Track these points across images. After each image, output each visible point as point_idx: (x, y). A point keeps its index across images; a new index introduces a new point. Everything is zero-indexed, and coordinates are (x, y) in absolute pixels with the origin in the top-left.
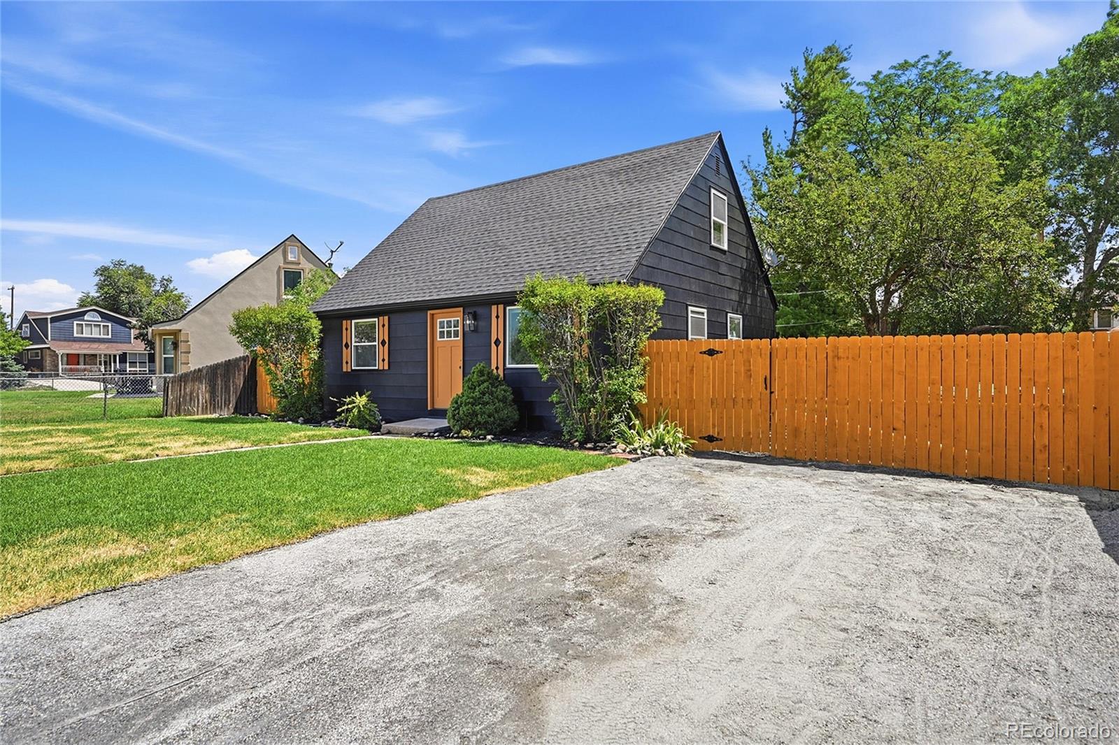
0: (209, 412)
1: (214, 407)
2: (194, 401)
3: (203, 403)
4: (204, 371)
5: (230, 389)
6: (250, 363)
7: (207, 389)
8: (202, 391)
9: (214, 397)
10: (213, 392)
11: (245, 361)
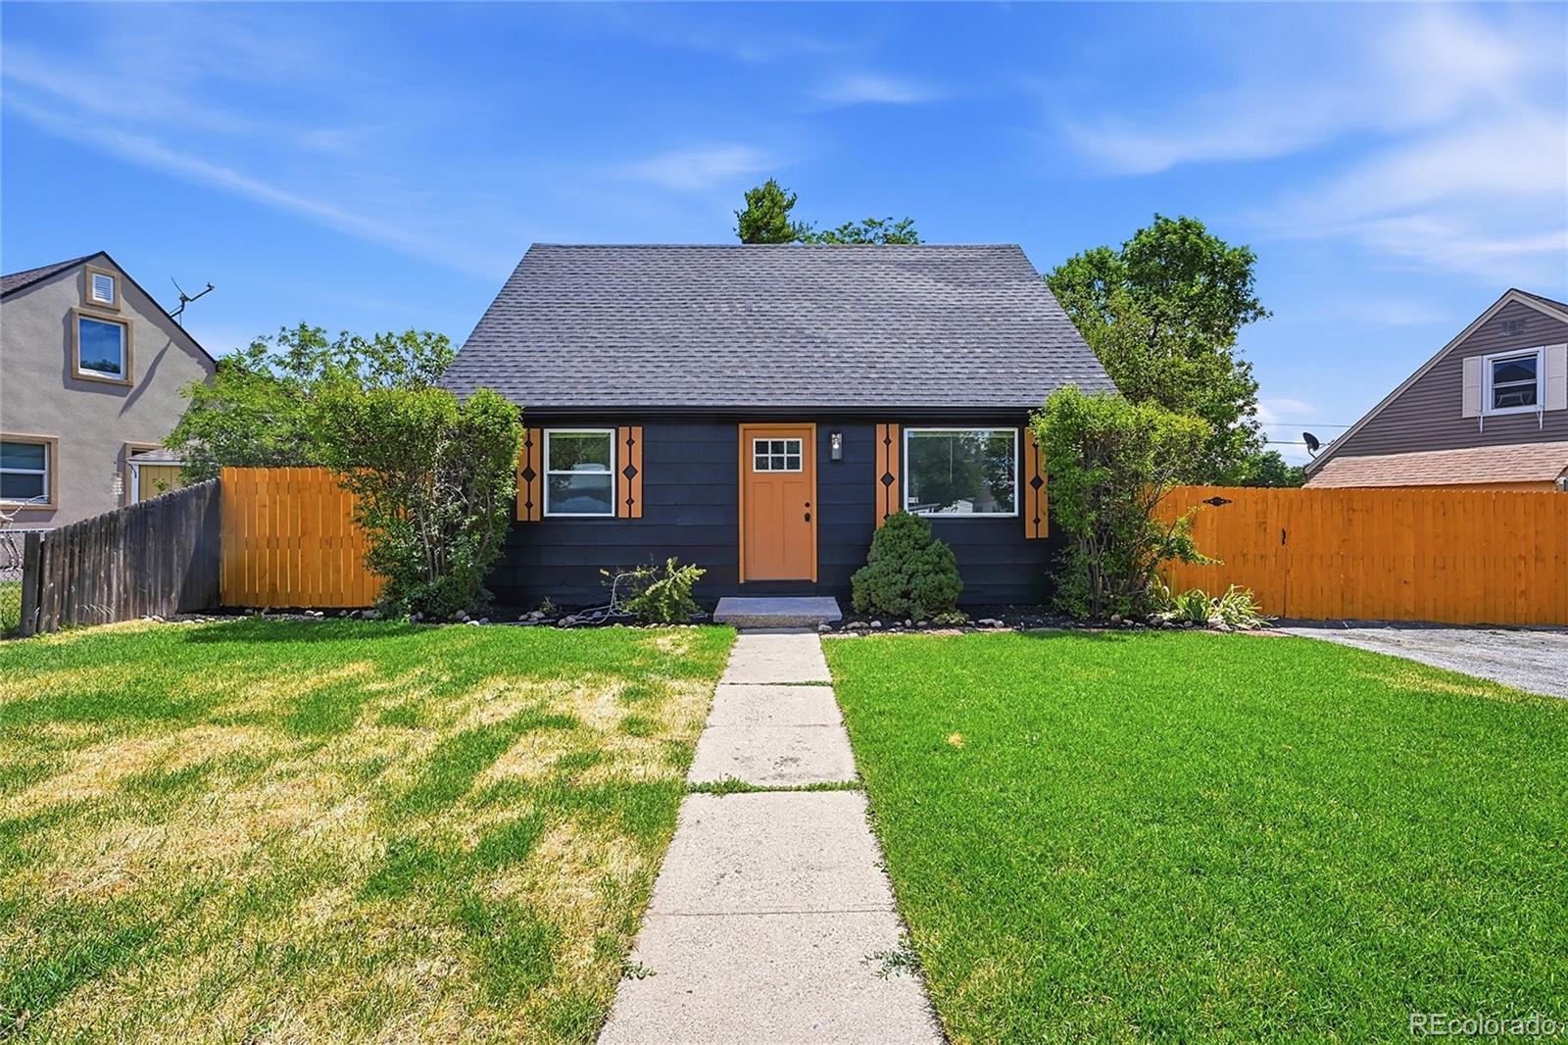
0: (132, 616)
1: (143, 600)
2: (102, 590)
3: (119, 594)
4: (122, 519)
5: (172, 560)
6: (207, 501)
7: (128, 560)
8: (118, 565)
9: (141, 578)
10: (138, 566)
11: (199, 498)
